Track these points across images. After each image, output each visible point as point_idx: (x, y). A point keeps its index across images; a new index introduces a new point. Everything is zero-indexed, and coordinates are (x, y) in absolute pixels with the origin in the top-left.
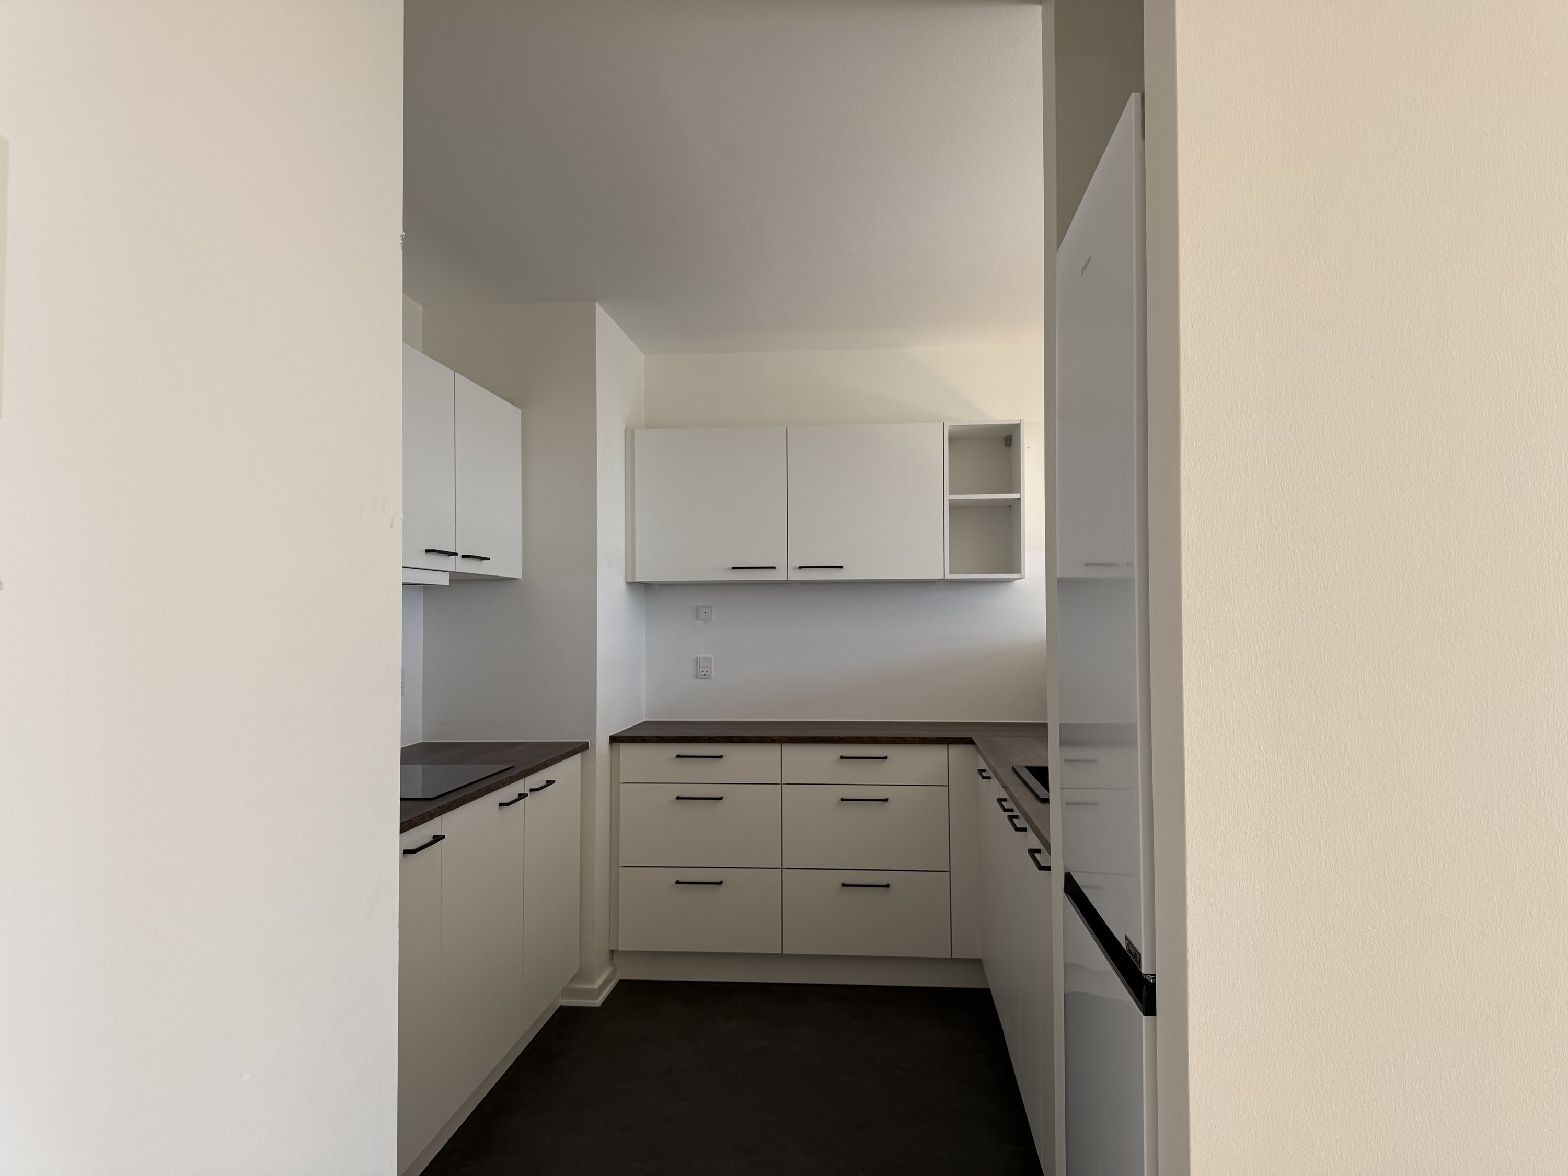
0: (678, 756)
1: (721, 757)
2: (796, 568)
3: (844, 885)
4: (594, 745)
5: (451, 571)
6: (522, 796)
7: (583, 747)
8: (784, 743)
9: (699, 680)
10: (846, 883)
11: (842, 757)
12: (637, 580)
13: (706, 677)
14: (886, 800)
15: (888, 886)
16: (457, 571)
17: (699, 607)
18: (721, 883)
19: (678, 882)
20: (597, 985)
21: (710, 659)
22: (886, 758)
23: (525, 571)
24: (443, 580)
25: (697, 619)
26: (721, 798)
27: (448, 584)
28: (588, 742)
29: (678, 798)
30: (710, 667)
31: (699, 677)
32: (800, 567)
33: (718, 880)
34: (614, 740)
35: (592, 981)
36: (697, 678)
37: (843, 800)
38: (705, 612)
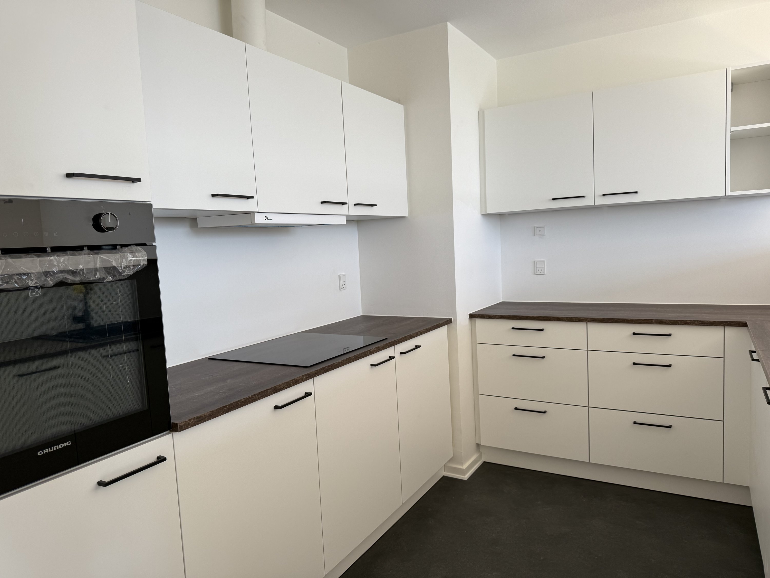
0: (513, 328)
1: (542, 330)
2: (601, 196)
3: (635, 423)
4: (456, 320)
5: (347, 215)
6: (391, 358)
7: (448, 322)
8: (589, 322)
9: (536, 276)
10: (637, 421)
11: (634, 334)
12: (488, 213)
13: (541, 274)
14: (670, 366)
15: (670, 427)
16: (350, 214)
17: (536, 227)
18: (545, 412)
19: (516, 409)
20: (465, 467)
21: (544, 262)
22: (670, 335)
23: (411, 211)
24: (343, 221)
25: (535, 236)
26: (543, 357)
27: (346, 223)
28: (452, 319)
29: (514, 355)
30: (544, 267)
31: (536, 274)
32: (604, 195)
33: (543, 411)
34: (472, 316)
35: (462, 464)
36: (535, 274)
37: (634, 364)
38: (540, 231)
